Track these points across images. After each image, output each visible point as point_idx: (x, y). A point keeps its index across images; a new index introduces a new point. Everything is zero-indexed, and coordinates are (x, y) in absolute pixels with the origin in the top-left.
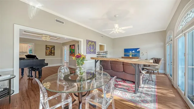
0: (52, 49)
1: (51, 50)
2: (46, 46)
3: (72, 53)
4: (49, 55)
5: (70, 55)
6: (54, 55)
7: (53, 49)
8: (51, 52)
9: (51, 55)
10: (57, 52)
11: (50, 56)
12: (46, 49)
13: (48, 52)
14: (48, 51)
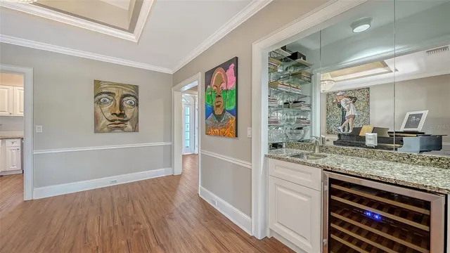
0: (127, 102)
1: (121, 107)
2: (97, 83)
3: (219, 117)
4: (111, 130)
5: (208, 131)
6: (135, 129)
7: (132, 99)
8: (121, 115)
9: (122, 129)
10: (148, 113)
11: (117, 135)
12: (98, 102)
13: (107, 111)
14: (106, 108)
